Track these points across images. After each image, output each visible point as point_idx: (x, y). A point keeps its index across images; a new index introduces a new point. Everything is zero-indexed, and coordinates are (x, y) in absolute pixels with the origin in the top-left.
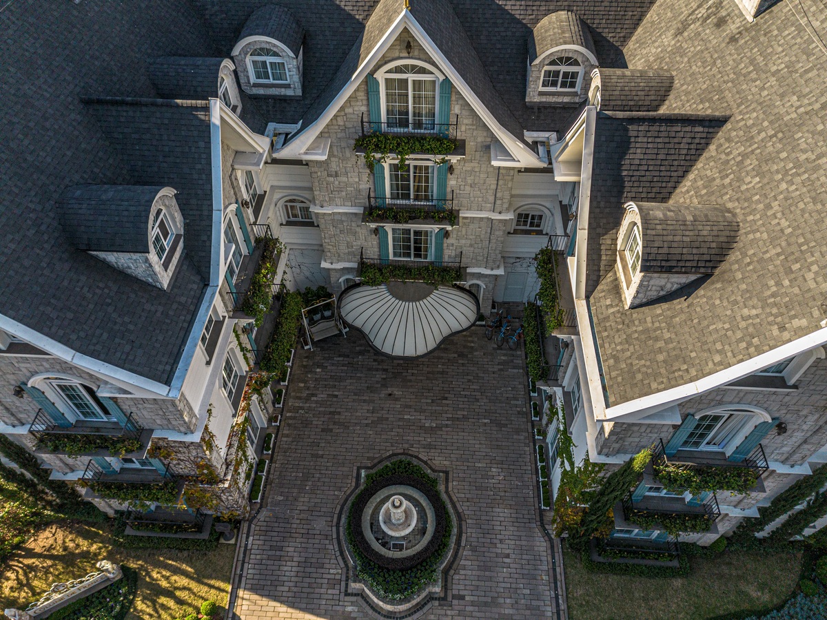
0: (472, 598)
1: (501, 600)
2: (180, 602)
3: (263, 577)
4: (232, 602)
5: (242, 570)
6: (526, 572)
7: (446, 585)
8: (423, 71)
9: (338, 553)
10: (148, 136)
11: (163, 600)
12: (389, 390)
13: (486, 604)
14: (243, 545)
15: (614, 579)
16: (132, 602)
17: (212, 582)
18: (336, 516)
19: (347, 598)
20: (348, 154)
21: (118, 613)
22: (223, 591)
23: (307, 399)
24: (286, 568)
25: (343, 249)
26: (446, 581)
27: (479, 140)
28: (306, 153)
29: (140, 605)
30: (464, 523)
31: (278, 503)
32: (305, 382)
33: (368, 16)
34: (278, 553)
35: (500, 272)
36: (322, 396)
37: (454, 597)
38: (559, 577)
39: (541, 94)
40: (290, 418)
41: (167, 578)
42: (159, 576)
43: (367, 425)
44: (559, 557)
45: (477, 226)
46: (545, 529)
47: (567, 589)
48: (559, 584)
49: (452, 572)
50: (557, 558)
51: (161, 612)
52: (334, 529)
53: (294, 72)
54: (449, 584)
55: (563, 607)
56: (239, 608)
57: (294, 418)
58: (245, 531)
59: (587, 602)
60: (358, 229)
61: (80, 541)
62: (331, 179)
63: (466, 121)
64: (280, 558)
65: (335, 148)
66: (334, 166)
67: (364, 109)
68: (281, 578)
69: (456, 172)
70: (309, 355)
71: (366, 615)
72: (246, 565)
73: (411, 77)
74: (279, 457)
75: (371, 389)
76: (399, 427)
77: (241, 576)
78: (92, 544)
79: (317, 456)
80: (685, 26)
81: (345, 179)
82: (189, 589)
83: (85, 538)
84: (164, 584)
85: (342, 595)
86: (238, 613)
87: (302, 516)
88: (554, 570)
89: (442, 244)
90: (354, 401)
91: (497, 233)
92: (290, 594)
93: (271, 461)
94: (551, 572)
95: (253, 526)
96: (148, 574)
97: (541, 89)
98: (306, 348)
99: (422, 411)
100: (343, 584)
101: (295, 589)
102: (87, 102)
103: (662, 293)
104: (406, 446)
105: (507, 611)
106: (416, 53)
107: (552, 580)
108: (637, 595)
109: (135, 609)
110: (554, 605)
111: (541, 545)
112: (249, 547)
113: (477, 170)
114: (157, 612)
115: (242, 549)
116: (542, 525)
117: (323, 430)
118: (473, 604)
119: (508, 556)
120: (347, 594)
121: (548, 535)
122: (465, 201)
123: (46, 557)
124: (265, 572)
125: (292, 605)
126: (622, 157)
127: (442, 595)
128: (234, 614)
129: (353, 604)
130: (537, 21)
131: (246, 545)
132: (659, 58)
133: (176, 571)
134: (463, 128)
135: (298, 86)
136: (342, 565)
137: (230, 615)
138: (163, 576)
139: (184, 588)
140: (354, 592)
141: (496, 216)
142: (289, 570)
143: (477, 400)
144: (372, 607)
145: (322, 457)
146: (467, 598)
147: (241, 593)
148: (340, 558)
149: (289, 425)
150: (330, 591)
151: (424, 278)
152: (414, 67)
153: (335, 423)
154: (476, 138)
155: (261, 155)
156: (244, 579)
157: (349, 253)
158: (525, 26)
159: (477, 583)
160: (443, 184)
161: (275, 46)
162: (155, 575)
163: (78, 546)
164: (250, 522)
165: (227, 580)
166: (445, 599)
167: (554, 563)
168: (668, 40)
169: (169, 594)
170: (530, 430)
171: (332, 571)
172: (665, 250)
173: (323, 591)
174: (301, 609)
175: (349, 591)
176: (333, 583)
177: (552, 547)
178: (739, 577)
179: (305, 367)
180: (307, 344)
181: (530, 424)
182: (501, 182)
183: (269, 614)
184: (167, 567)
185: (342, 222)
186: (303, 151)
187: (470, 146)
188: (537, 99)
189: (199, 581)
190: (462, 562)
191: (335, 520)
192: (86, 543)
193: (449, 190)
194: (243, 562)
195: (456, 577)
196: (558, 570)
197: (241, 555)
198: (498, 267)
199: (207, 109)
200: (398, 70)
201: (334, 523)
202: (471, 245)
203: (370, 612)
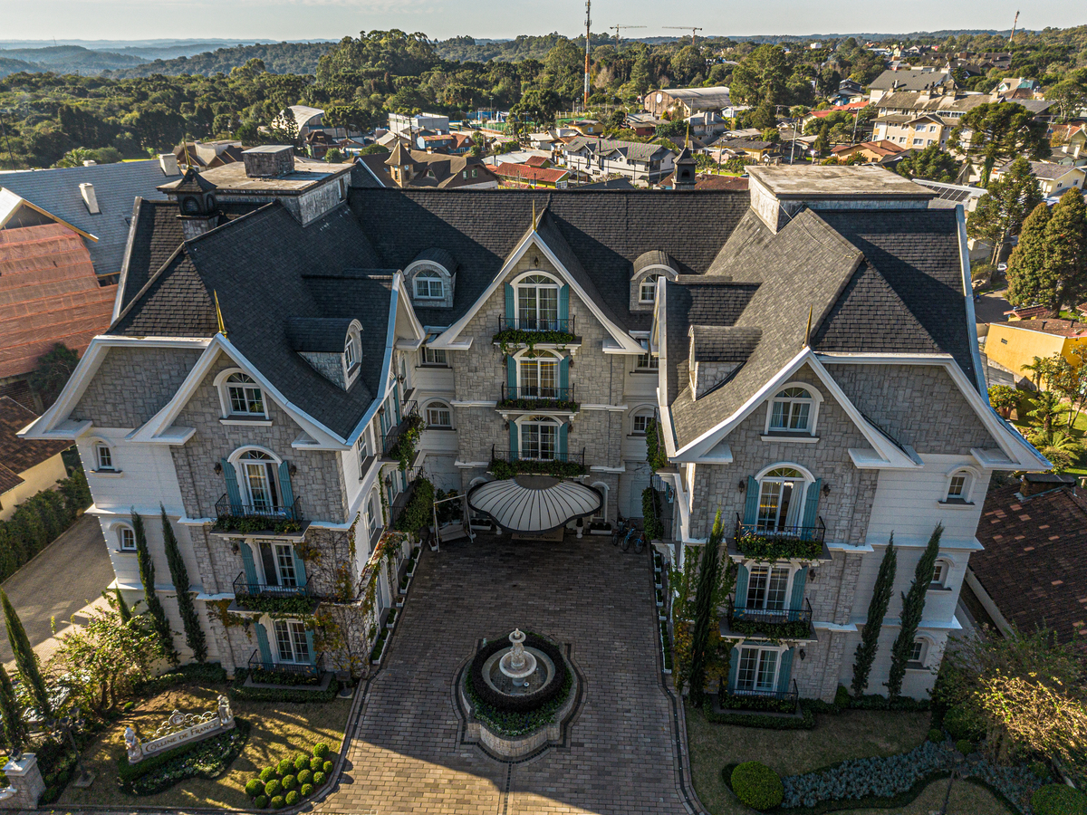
0: (591, 745)
1: (620, 747)
2: (292, 747)
3: (378, 728)
4: (345, 749)
5: (357, 721)
6: (646, 724)
7: (565, 735)
8: (548, 281)
9: (456, 707)
10: (345, 299)
11: (274, 746)
12: (514, 583)
13: (605, 750)
14: (360, 700)
15: (737, 731)
16: (242, 748)
17: (326, 731)
18: (455, 677)
19: (463, 747)
20: (487, 350)
21: (228, 756)
22: (337, 739)
23: (432, 588)
24: (401, 720)
25: (477, 447)
26: (565, 731)
27: (593, 336)
28: (453, 343)
29: (249, 750)
30: (585, 684)
31: (398, 666)
32: (431, 575)
33: (506, 255)
34: (394, 707)
35: (622, 469)
36: (446, 586)
37: (572, 744)
38: (680, 728)
39: (641, 304)
40: (413, 602)
41: (280, 727)
42: (272, 725)
43: (490, 608)
44: (681, 713)
45: (597, 419)
46: (667, 690)
47: (688, 738)
48: (681, 734)
49: (571, 724)
50: (679, 713)
51: (270, 756)
52: (453, 688)
53: (449, 288)
54: (568, 734)
55: (684, 752)
56: (351, 755)
57: (418, 602)
58: (363, 688)
59: (710, 749)
60: (491, 425)
61: (194, 699)
62: (471, 374)
63: (582, 321)
64: (396, 711)
65: (476, 346)
66: (475, 361)
67: (501, 311)
68: (396, 729)
69: (576, 365)
70: (436, 555)
71: (481, 760)
72: (361, 717)
73: (538, 286)
74: (401, 632)
75: (495, 581)
76: (523, 610)
77: (356, 726)
78: (206, 702)
79: (439, 631)
80: (741, 249)
81: (482, 374)
82: (302, 737)
83: (198, 697)
84: (277, 731)
85: (458, 743)
86: (350, 759)
87: (422, 676)
88: (676, 723)
89: (567, 438)
90: (478, 590)
91: (615, 426)
92: (405, 743)
93: (393, 634)
94: (673, 724)
95: (371, 685)
96: (261, 724)
97: (640, 301)
98: (434, 549)
99: (546, 598)
100: (459, 734)
101: (410, 738)
102: (306, 277)
103: (716, 383)
104: (529, 624)
105: (626, 756)
106: (542, 266)
107: (673, 731)
108: (760, 744)
109: (245, 754)
110: (675, 751)
111: (663, 702)
112: (366, 701)
113: (593, 364)
114: (266, 756)
115: (359, 704)
116: (665, 686)
117: (446, 612)
118: (592, 750)
119: (629, 711)
120: (463, 743)
121: (670, 694)
122: (584, 394)
123: (157, 713)
124: (381, 723)
125: (406, 752)
126: (687, 310)
127: (561, 742)
128: (346, 760)
129: (468, 751)
130: (636, 257)
131: (363, 700)
132: (725, 271)
133: (289, 721)
134: (580, 327)
135: (451, 300)
136: (459, 716)
137: (342, 761)
138: (276, 725)
139: (297, 735)
140: (471, 740)
141: (612, 408)
142: (405, 721)
143: (602, 591)
144: (489, 754)
145: (444, 631)
146: (586, 745)
147: (354, 742)
148: (457, 712)
149: (412, 607)
150: (445, 740)
151: (550, 472)
152: (541, 277)
153: (458, 606)
154: (590, 335)
155: (418, 341)
156: (358, 729)
157: (482, 451)
158: (627, 260)
159: (597, 733)
160: (565, 378)
161: (436, 268)
162: (268, 725)
163: (191, 703)
164: (369, 681)
165: (341, 730)
166: (563, 745)
167: (676, 717)
168: (731, 260)
169: (282, 740)
170: (655, 614)
171: (448, 722)
172: (711, 346)
173: (438, 740)
174: (415, 756)
175: (466, 740)
176: (448, 733)
177: (674, 704)
178: (869, 732)
179: (432, 564)
180: (434, 545)
181: (654, 610)
182: (614, 375)
183: (381, 760)
184: (280, 718)
185: (478, 416)
186: (451, 341)
187: (586, 341)
188: (638, 309)
189: (313, 730)
190: (582, 716)
191: (455, 679)
192: (200, 701)
193: (570, 383)
194: (359, 714)
195: (576, 728)
196: (680, 723)
197: (358, 709)
198: (620, 465)
199: (390, 281)
200: (528, 280)
201: (454, 682)
202: (593, 441)
203: (486, 758)
